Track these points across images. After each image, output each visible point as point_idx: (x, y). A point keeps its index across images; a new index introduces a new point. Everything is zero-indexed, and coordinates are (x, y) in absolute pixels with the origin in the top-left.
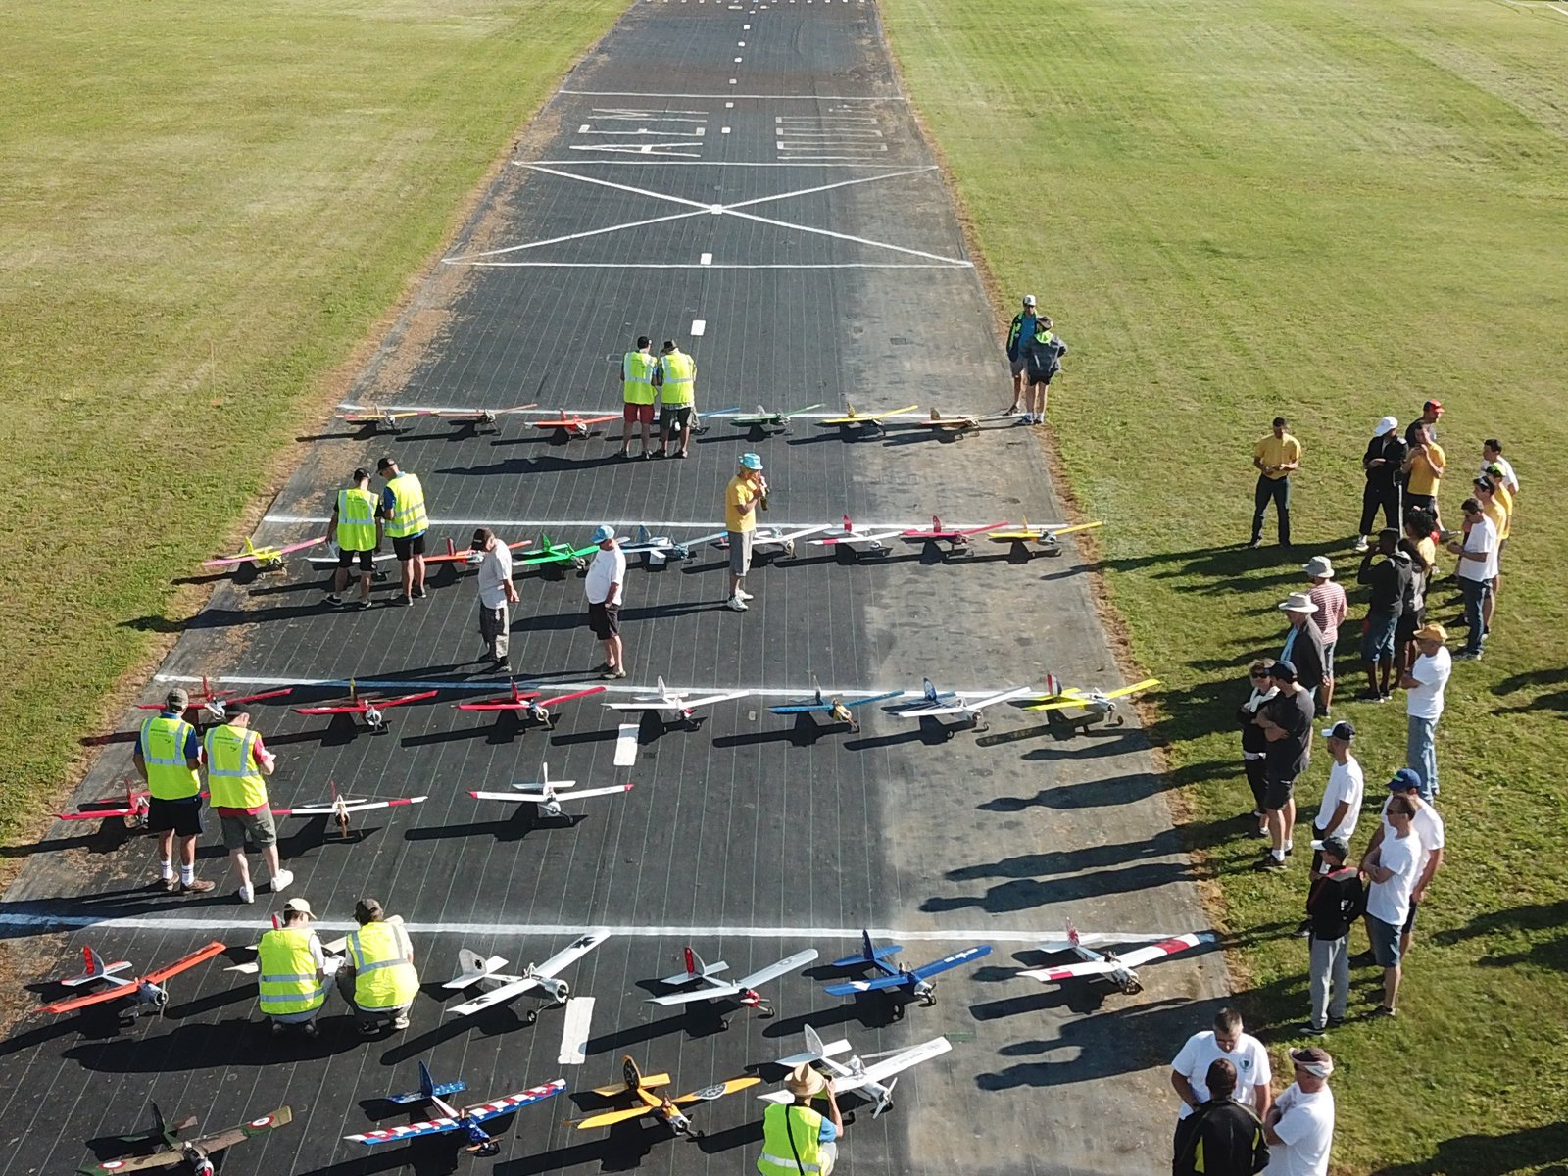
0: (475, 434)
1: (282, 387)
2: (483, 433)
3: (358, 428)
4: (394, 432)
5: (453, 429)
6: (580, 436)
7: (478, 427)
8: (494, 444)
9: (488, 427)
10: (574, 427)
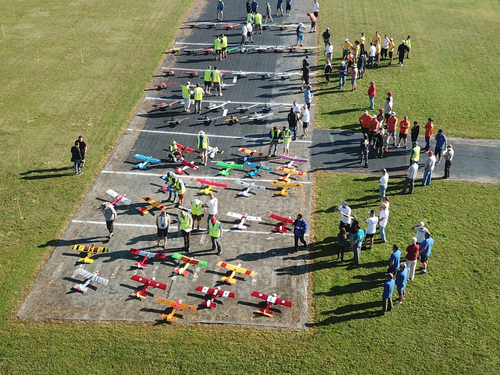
0: (212, 28)
1: (175, 18)
2: (213, 28)
3: (190, 27)
4: (197, 27)
5: (208, 27)
6: (231, 29)
7: (212, 27)
8: (215, 30)
9: (214, 27)
10: (230, 27)
